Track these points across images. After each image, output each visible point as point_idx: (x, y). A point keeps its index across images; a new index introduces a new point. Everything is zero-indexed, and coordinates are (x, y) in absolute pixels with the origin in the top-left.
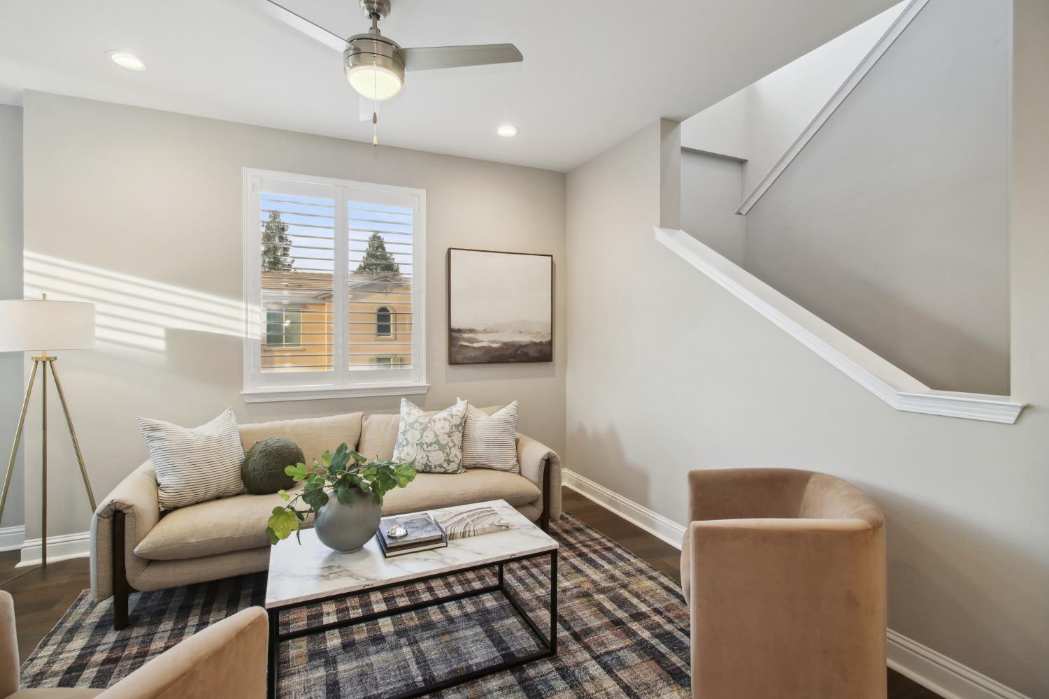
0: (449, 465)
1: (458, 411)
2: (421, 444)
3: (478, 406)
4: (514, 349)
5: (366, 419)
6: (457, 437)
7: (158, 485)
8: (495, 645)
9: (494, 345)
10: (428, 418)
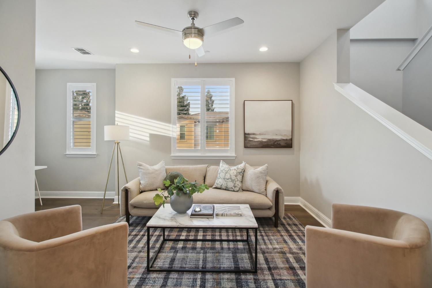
0: (235, 188)
1: (241, 167)
2: (225, 178)
3: (252, 165)
4: (273, 142)
5: (209, 167)
6: (240, 177)
7: (140, 183)
8: (234, 262)
9: (264, 140)
10: (229, 169)
